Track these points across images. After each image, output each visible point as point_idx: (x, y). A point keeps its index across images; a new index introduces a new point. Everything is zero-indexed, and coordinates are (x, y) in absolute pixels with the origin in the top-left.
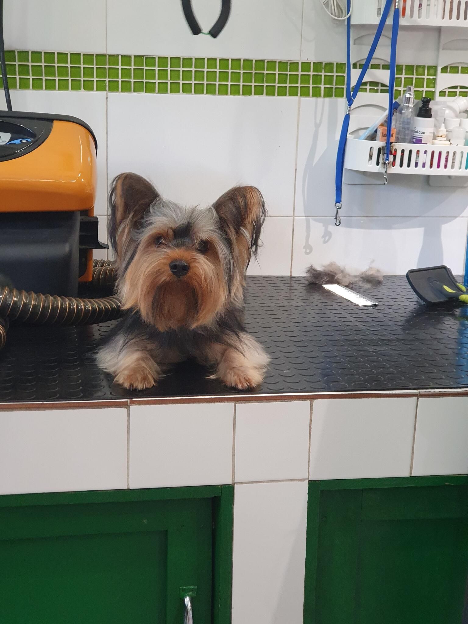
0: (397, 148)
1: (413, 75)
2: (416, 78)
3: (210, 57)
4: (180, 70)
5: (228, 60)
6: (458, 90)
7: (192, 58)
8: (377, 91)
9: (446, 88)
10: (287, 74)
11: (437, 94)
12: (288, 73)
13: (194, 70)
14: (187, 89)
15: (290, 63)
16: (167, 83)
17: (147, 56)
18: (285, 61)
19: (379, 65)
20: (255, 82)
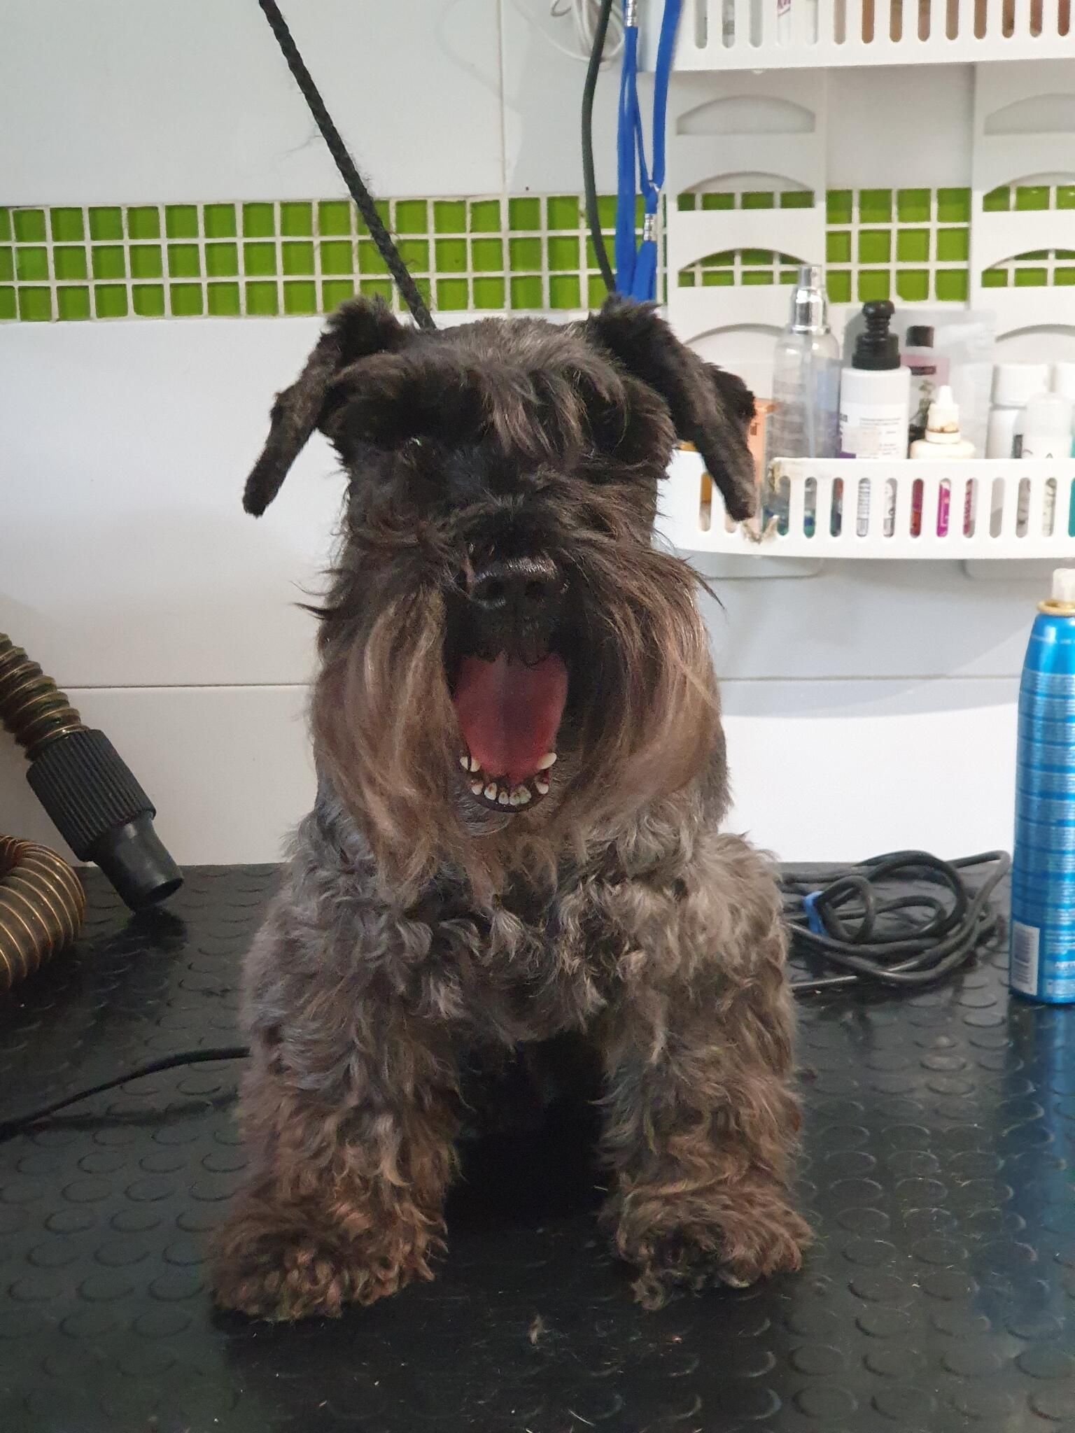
0: (788, 475)
1: (889, 219)
2: (901, 232)
3: (213, 200)
4: (121, 247)
5: (271, 206)
6: (1051, 264)
7: (157, 206)
8: (767, 278)
9: (1007, 260)
10: (464, 241)
11: (976, 279)
12: (469, 236)
13: (167, 243)
14: (148, 303)
15: (474, 205)
16: (87, 287)
17: (18, 207)
18: (455, 200)
19: (771, 195)
20: (363, 271)
